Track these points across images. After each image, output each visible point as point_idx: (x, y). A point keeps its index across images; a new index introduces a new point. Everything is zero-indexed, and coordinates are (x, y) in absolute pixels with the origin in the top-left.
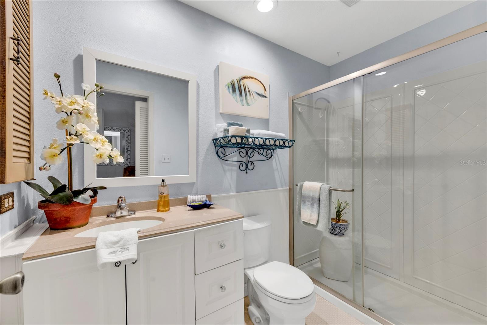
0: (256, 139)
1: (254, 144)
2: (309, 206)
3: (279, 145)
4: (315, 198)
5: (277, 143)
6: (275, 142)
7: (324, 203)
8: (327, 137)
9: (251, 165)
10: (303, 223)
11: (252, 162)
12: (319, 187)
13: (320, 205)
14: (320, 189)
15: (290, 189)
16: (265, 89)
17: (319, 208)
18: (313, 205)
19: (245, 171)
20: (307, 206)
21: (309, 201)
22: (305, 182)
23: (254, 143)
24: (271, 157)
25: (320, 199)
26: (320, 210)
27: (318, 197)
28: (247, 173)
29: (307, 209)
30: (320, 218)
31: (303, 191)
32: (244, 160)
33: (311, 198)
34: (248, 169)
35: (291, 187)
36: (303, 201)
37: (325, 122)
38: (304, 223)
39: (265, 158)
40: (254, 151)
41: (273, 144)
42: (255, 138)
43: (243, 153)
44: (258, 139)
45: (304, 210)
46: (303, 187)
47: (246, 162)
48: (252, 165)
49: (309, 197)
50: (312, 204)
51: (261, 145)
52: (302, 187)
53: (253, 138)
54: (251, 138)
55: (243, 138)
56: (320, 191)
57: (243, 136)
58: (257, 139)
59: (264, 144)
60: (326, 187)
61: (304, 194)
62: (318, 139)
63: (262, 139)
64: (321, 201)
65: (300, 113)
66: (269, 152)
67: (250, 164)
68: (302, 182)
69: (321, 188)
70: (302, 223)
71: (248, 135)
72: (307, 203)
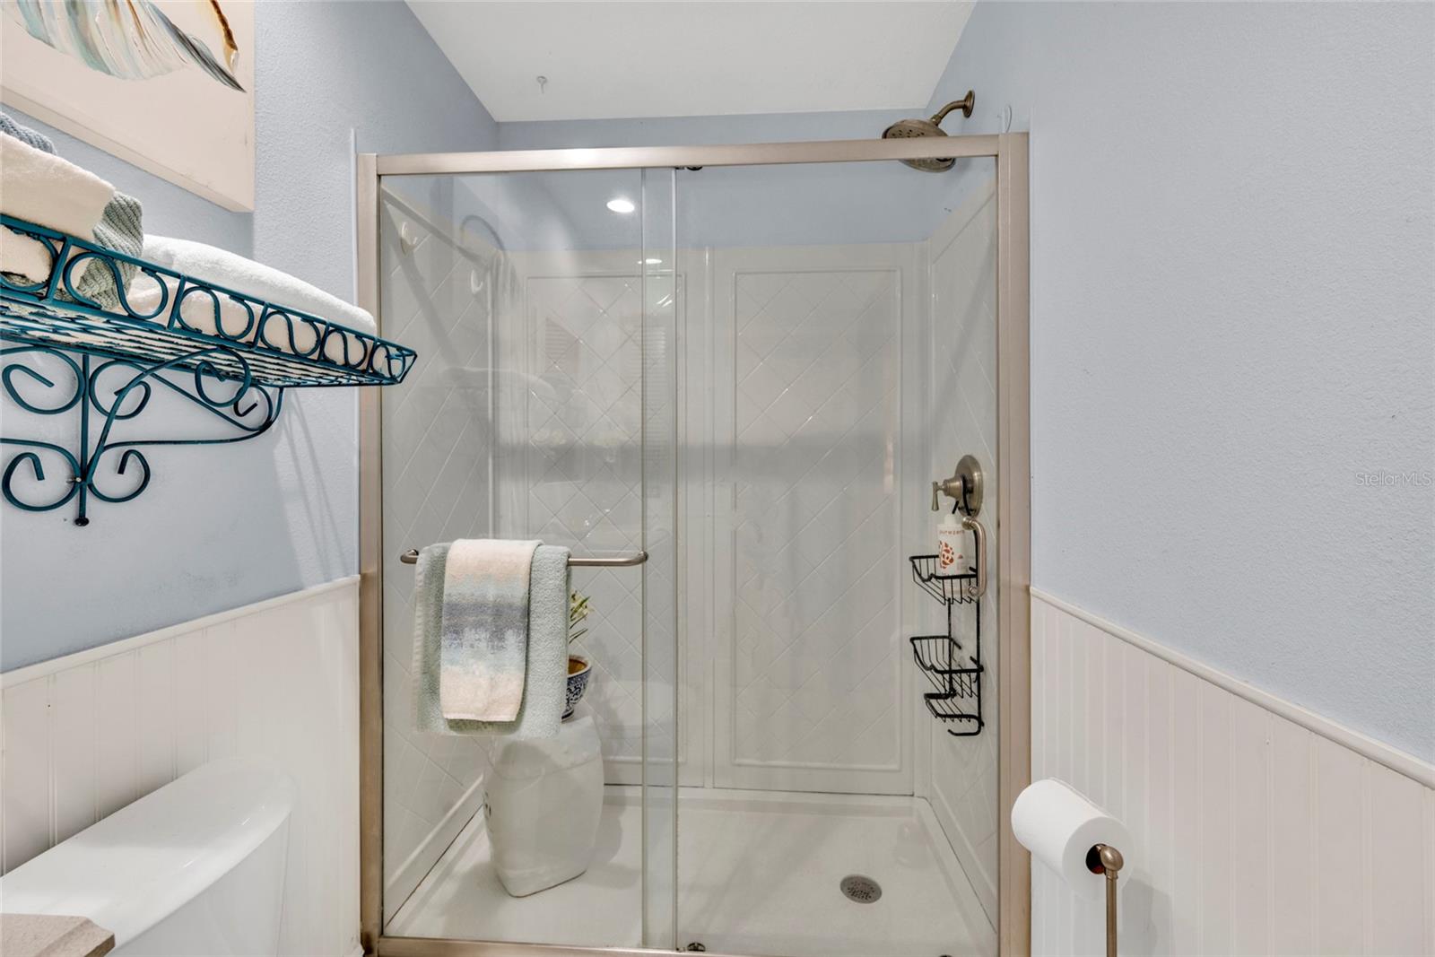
0: (192, 294)
1: (177, 324)
2: (483, 645)
3: (340, 360)
4: (510, 606)
5: (334, 348)
6: (321, 342)
7: (547, 623)
8: (493, 367)
9: (121, 471)
10: (451, 727)
11: (130, 452)
12: (527, 560)
13: (532, 634)
14: (529, 563)
15: (364, 578)
16: (229, 35)
17: (528, 645)
18: (501, 639)
19: (71, 508)
20: (472, 646)
21: (478, 625)
22: (452, 539)
23: (175, 313)
24: (267, 424)
25: (532, 608)
26: (532, 654)
27: (525, 602)
28: (82, 520)
29: (472, 661)
30: (530, 687)
31: (446, 586)
32: (63, 429)
33: (489, 611)
34: (89, 495)
35: (372, 570)
36: (448, 627)
37: (487, 314)
38: (458, 725)
39: (230, 431)
40: (147, 379)
41: (313, 351)
42: (188, 285)
43: (50, 384)
44: (207, 298)
45: (456, 669)
46: (448, 565)
47: (76, 452)
48: (134, 468)
49: (479, 607)
50: (498, 635)
51: (233, 339)
52: (444, 566)
53: (172, 284)
54: (150, 270)
55: (73, 251)
56: (530, 574)
57: (65, 238)
58: (199, 293)
59: (251, 337)
60: (556, 553)
61: (454, 599)
62: (466, 368)
63: (239, 305)
64: (533, 616)
65: (403, 246)
66: (253, 395)
67: (109, 460)
68: (441, 544)
69: (532, 563)
70: (443, 729)
71: (116, 240)
72: (470, 635)
